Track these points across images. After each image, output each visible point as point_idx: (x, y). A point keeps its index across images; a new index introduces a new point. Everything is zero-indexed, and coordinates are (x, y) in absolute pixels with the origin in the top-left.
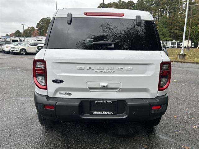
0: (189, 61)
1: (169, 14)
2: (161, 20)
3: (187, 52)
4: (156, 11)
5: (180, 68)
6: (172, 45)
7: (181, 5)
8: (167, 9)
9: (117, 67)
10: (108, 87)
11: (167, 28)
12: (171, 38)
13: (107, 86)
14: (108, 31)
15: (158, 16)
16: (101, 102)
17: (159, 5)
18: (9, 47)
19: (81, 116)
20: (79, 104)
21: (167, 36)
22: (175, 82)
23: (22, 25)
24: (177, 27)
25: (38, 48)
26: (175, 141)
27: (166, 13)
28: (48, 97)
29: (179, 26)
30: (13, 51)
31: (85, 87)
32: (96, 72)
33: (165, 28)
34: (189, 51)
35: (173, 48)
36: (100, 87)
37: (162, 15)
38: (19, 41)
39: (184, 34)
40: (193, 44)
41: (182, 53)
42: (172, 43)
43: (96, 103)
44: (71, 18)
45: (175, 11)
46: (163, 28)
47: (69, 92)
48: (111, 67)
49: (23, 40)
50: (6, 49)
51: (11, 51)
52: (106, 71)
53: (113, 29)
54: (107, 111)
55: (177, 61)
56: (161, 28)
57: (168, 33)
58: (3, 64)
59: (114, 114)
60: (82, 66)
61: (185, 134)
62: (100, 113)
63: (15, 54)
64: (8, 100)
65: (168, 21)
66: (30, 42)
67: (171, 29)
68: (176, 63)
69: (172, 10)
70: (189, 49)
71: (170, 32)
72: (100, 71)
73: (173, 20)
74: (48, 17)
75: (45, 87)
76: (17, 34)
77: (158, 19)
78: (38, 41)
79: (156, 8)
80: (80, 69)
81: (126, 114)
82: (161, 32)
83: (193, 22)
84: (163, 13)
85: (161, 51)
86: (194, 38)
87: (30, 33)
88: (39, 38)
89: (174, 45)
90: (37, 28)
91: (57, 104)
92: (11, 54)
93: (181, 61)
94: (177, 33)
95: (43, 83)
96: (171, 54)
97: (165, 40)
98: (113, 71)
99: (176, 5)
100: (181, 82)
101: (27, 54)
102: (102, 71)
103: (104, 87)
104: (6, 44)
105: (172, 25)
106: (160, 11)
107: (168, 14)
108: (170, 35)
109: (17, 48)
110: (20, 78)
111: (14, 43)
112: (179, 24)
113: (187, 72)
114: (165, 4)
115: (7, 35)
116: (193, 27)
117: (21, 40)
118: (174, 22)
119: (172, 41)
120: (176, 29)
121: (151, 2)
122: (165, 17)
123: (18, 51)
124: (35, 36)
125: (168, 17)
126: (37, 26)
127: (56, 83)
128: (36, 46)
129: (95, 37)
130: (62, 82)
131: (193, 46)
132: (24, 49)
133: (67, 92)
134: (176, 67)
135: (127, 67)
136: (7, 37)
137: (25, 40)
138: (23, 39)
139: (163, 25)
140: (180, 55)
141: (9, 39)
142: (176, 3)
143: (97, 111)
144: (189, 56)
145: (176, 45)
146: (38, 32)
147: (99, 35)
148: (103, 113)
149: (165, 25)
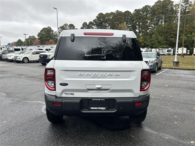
0: (182, 68)
1: (165, 23)
2: (157, 28)
3: (182, 59)
4: (152, 20)
5: (173, 75)
6: (168, 53)
7: (175, 14)
8: (162, 18)
9: (108, 73)
10: (102, 88)
11: (163, 37)
12: (167, 46)
13: (100, 88)
14: (103, 44)
15: (154, 25)
16: (97, 100)
17: (154, 14)
18: (13, 55)
19: (81, 111)
20: (80, 101)
21: (163, 44)
22: (166, 87)
23: (24, 34)
24: (173, 35)
25: (40, 56)
26: (157, 133)
27: (162, 22)
28: (56, 97)
29: (174, 34)
30: (16, 60)
31: (84, 89)
32: (93, 77)
33: (161, 36)
34: (184, 59)
35: (169, 55)
36: (96, 88)
37: (157, 24)
38: (21, 50)
39: (177, 42)
40: (189, 52)
41: (176, 60)
42: (167, 50)
43: (93, 101)
44: (74, 37)
45: (170, 20)
46: (159, 36)
47: (72, 93)
48: (104, 73)
49: (25, 49)
50: (10, 58)
51: (14, 59)
52: (100, 76)
53: (107, 42)
54: (101, 107)
55: (171, 67)
56: (157, 36)
57: (164, 41)
58: (8, 71)
59: (107, 110)
60: (82, 73)
61: (166, 128)
62: (95, 108)
63: (18, 62)
64: (18, 103)
65: (163, 30)
66: (33, 51)
67: (167, 37)
68: (170, 70)
69: (167, 19)
70: (184, 56)
71: (166, 40)
72: (95, 76)
73: (169, 29)
74: (48, 27)
75: (54, 89)
76: (18, 43)
77: (154, 27)
78: (39, 49)
79: (152, 18)
80: (81, 75)
81: (116, 109)
82: (158, 40)
83: (188, 31)
84: (159, 22)
85: (142, 61)
86: (190, 45)
87: (31, 41)
88: (40, 46)
89: (170, 53)
90: (38, 37)
91: (63, 102)
92: (14, 62)
93: (175, 68)
94: (173, 41)
95: (52, 86)
96: (166, 61)
97: (161, 48)
98: (105, 76)
99: (171, 14)
100: (171, 87)
101: (29, 62)
102: (97, 76)
103: (99, 88)
104: (9, 53)
105: (168, 33)
106: (156, 20)
107: (163, 23)
108: (166, 43)
109: (20, 56)
110: (26, 84)
111: (16, 52)
112: (174, 32)
113: (179, 78)
114: (161, 13)
115: (9, 44)
116: (188, 35)
117: (23, 49)
118: (169, 31)
119: (168, 48)
120: (172, 37)
121: (147, 12)
122: (161, 25)
123: (21, 60)
124: (36, 45)
125: (163, 26)
126: (38, 35)
127: (63, 85)
128: (38, 55)
129: (93, 49)
130: (67, 84)
131: (188, 53)
132: (27, 58)
133: (71, 93)
134: (169, 73)
135: (115, 73)
136: (9, 45)
137: (27, 48)
138: (25, 47)
139: (159, 33)
140: (174, 62)
141: (12, 48)
142: (171, 13)
143: (94, 107)
144: (183, 63)
145: (172, 53)
146: (39, 40)
147: (96, 47)
148: (98, 109)
149: (161, 33)
